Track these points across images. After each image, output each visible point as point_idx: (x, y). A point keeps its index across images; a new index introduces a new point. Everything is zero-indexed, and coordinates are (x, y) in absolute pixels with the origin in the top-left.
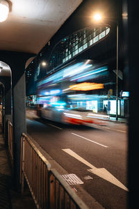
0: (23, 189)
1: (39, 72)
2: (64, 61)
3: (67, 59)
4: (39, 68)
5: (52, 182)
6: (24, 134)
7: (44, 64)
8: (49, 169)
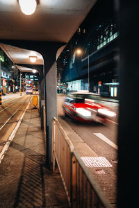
0: (54, 168)
1: (74, 59)
2: (98, 48)
3: (101, 46)
4: (74, 56)
5: (74, 162)
6: (55, 118)
7: (79, 52)
8: (72, 151)
